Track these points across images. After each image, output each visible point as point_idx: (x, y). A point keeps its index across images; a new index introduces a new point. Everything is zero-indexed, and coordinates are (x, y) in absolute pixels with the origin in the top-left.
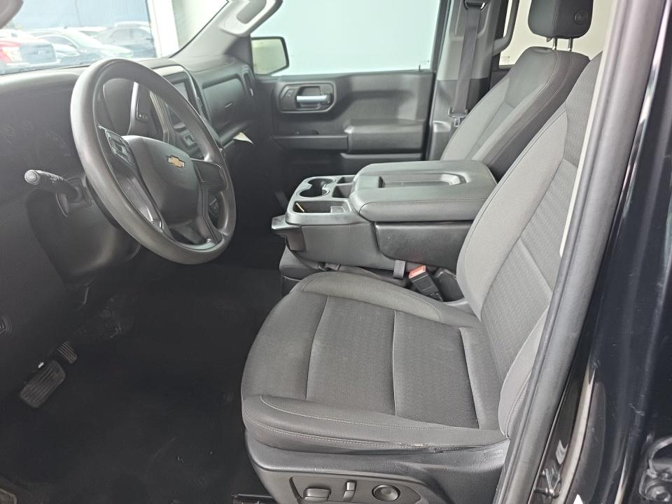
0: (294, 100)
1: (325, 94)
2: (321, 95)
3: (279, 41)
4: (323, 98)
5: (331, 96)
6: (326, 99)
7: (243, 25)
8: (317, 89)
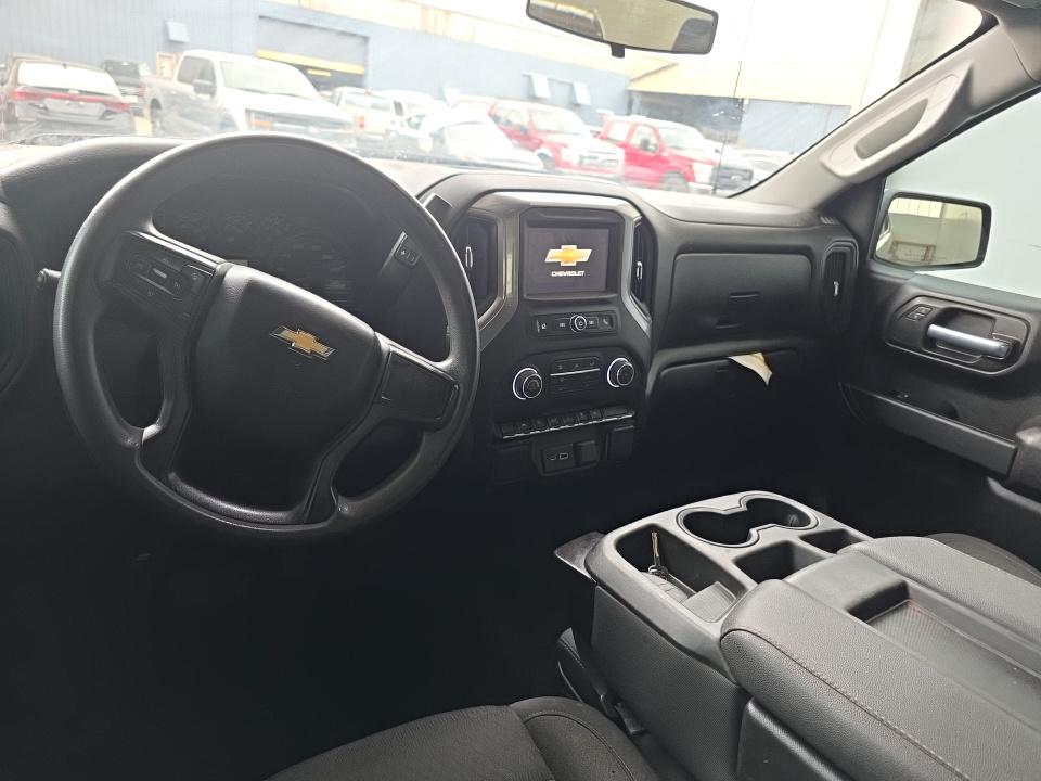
0: (922, 329)
1: (999, 338)
2: (990, 337)
3: (977, 213)
4: (993, 344)
5: (1015, 349)
6: (1000, 349)
7: (859, 159)
8: (988, 324)
